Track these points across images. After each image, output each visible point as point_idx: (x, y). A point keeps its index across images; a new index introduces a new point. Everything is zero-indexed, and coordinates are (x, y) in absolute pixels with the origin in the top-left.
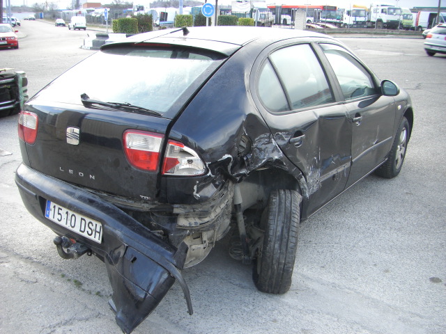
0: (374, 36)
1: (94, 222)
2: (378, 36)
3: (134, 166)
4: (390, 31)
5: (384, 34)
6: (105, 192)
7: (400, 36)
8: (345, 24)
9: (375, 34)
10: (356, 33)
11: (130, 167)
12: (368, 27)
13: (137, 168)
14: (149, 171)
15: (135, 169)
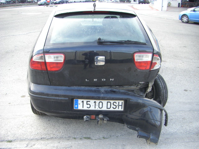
0: (17, 7)
1: (117, 102)
2: (19, 7)
3: (139, 69)
4: (23, 4)
5: (21, 5)
6: (117, 86)
7: (28, 6)
8: (2, 3)
9: (17, 6)
10: (8, 6)
11: (137, 70)
12: (12, 3)
13: (141, 70)
14: (146, 70)
15: (139, 70)
